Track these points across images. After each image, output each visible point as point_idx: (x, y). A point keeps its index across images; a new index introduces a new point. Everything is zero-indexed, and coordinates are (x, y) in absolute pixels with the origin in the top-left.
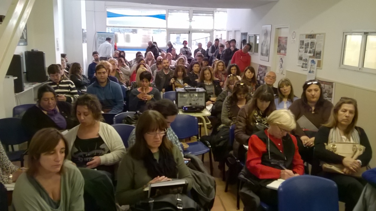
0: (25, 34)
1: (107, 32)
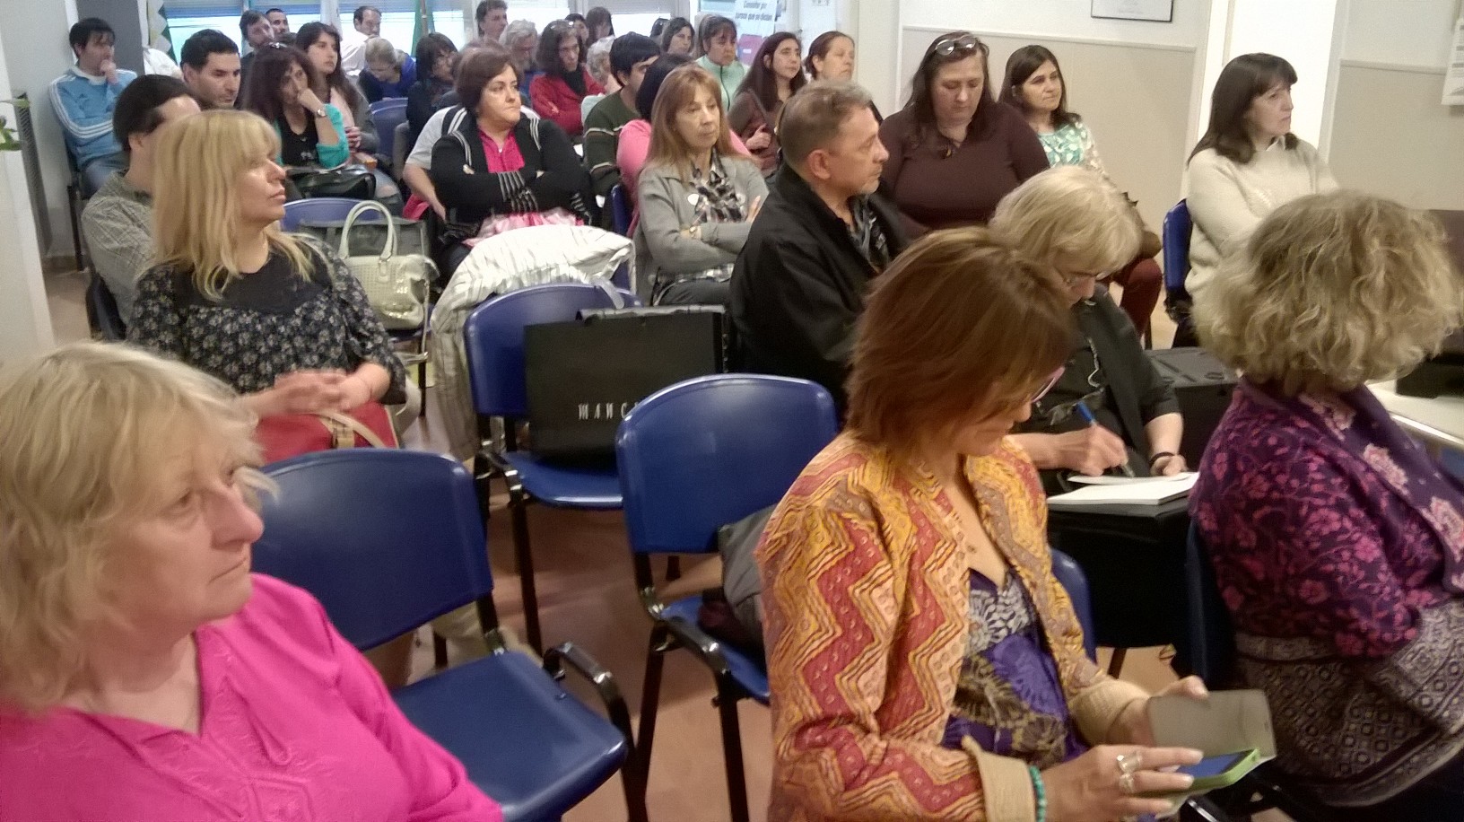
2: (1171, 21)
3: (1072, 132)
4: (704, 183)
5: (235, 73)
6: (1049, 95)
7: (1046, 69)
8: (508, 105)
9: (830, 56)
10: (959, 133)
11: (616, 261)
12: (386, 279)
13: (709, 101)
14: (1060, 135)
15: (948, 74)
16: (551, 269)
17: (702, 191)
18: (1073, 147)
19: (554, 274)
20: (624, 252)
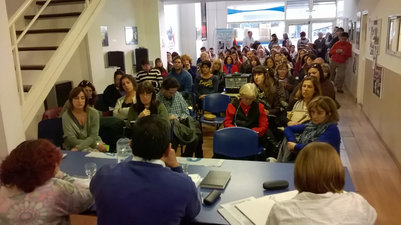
0: (136, 35)
1: (227, 28)
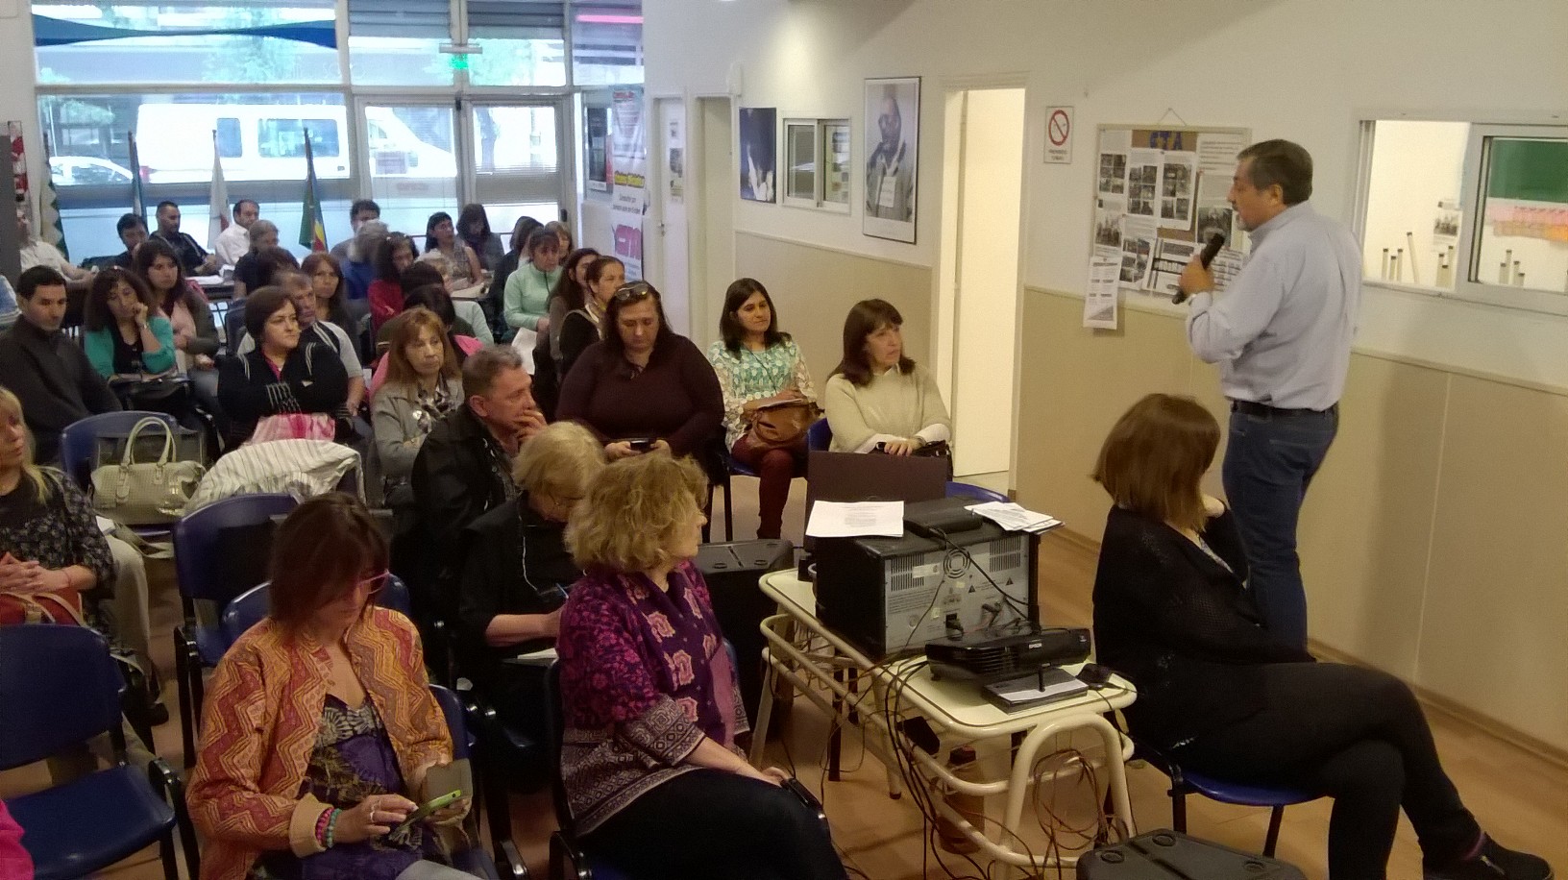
2: (915, 243)
3: (781, 349)
4: (430, 402)
5: (60, 302)
6: (758, 320)
7: (755, 299)
8: (286, 334)
9: (601, 281)
10: (642, 359)
11: (342, 469)
12: (161, 482)
13: (432, 338)
14: (770, 353)
15: (626, 315)
16: (286, 476)
17: (426, 408)
18: (779, 363)
19: (288, 480)
20: (349, 461)
